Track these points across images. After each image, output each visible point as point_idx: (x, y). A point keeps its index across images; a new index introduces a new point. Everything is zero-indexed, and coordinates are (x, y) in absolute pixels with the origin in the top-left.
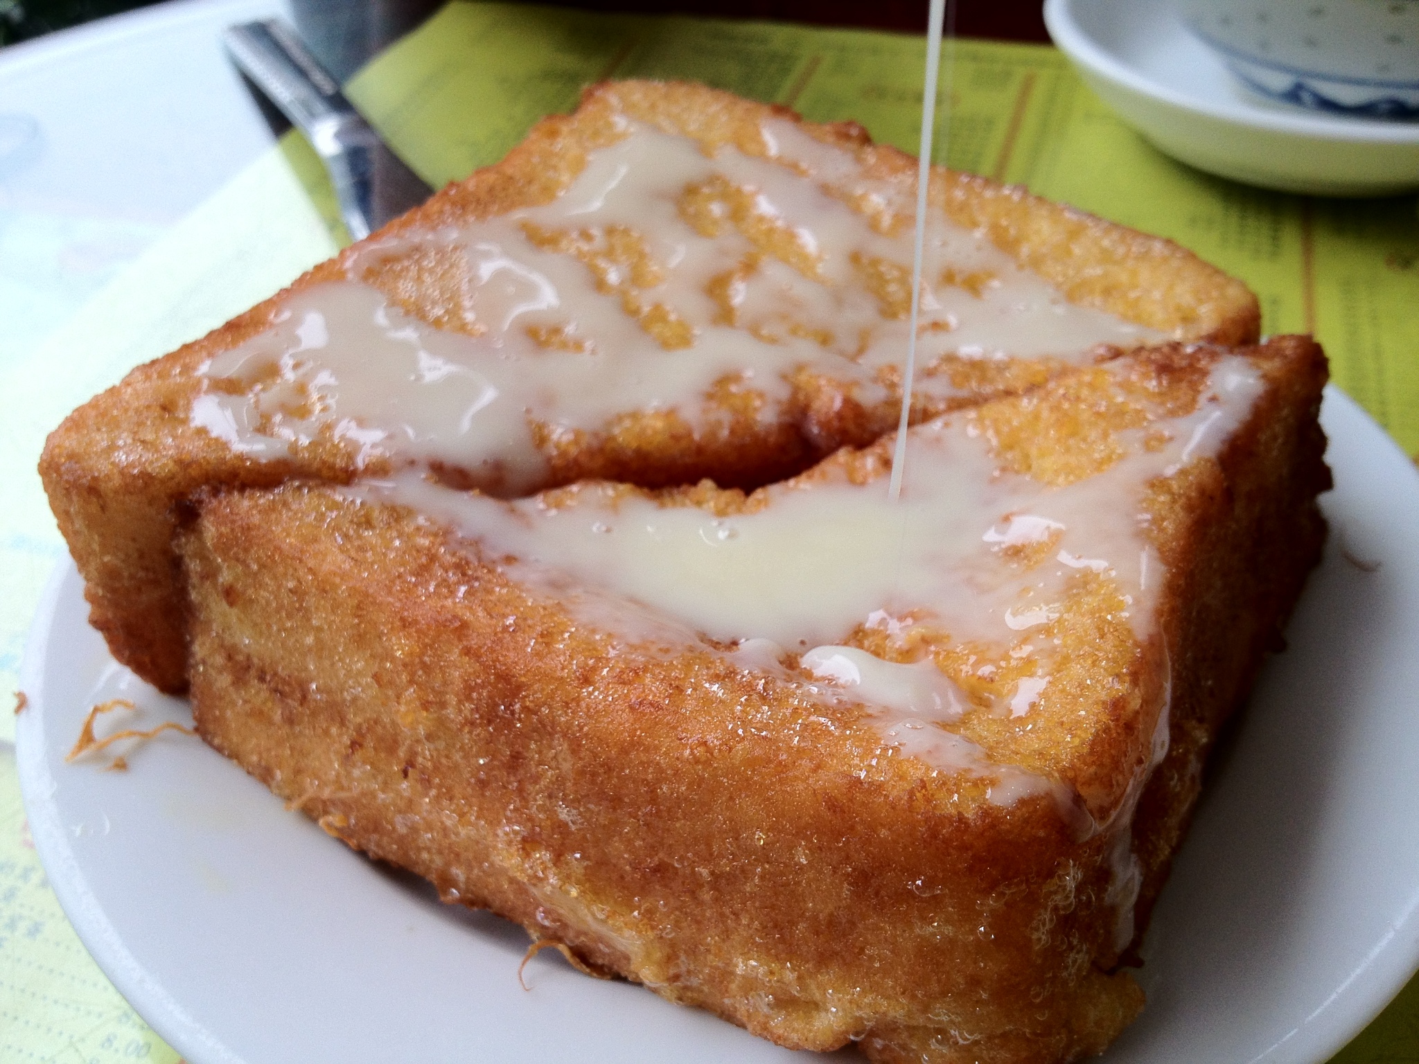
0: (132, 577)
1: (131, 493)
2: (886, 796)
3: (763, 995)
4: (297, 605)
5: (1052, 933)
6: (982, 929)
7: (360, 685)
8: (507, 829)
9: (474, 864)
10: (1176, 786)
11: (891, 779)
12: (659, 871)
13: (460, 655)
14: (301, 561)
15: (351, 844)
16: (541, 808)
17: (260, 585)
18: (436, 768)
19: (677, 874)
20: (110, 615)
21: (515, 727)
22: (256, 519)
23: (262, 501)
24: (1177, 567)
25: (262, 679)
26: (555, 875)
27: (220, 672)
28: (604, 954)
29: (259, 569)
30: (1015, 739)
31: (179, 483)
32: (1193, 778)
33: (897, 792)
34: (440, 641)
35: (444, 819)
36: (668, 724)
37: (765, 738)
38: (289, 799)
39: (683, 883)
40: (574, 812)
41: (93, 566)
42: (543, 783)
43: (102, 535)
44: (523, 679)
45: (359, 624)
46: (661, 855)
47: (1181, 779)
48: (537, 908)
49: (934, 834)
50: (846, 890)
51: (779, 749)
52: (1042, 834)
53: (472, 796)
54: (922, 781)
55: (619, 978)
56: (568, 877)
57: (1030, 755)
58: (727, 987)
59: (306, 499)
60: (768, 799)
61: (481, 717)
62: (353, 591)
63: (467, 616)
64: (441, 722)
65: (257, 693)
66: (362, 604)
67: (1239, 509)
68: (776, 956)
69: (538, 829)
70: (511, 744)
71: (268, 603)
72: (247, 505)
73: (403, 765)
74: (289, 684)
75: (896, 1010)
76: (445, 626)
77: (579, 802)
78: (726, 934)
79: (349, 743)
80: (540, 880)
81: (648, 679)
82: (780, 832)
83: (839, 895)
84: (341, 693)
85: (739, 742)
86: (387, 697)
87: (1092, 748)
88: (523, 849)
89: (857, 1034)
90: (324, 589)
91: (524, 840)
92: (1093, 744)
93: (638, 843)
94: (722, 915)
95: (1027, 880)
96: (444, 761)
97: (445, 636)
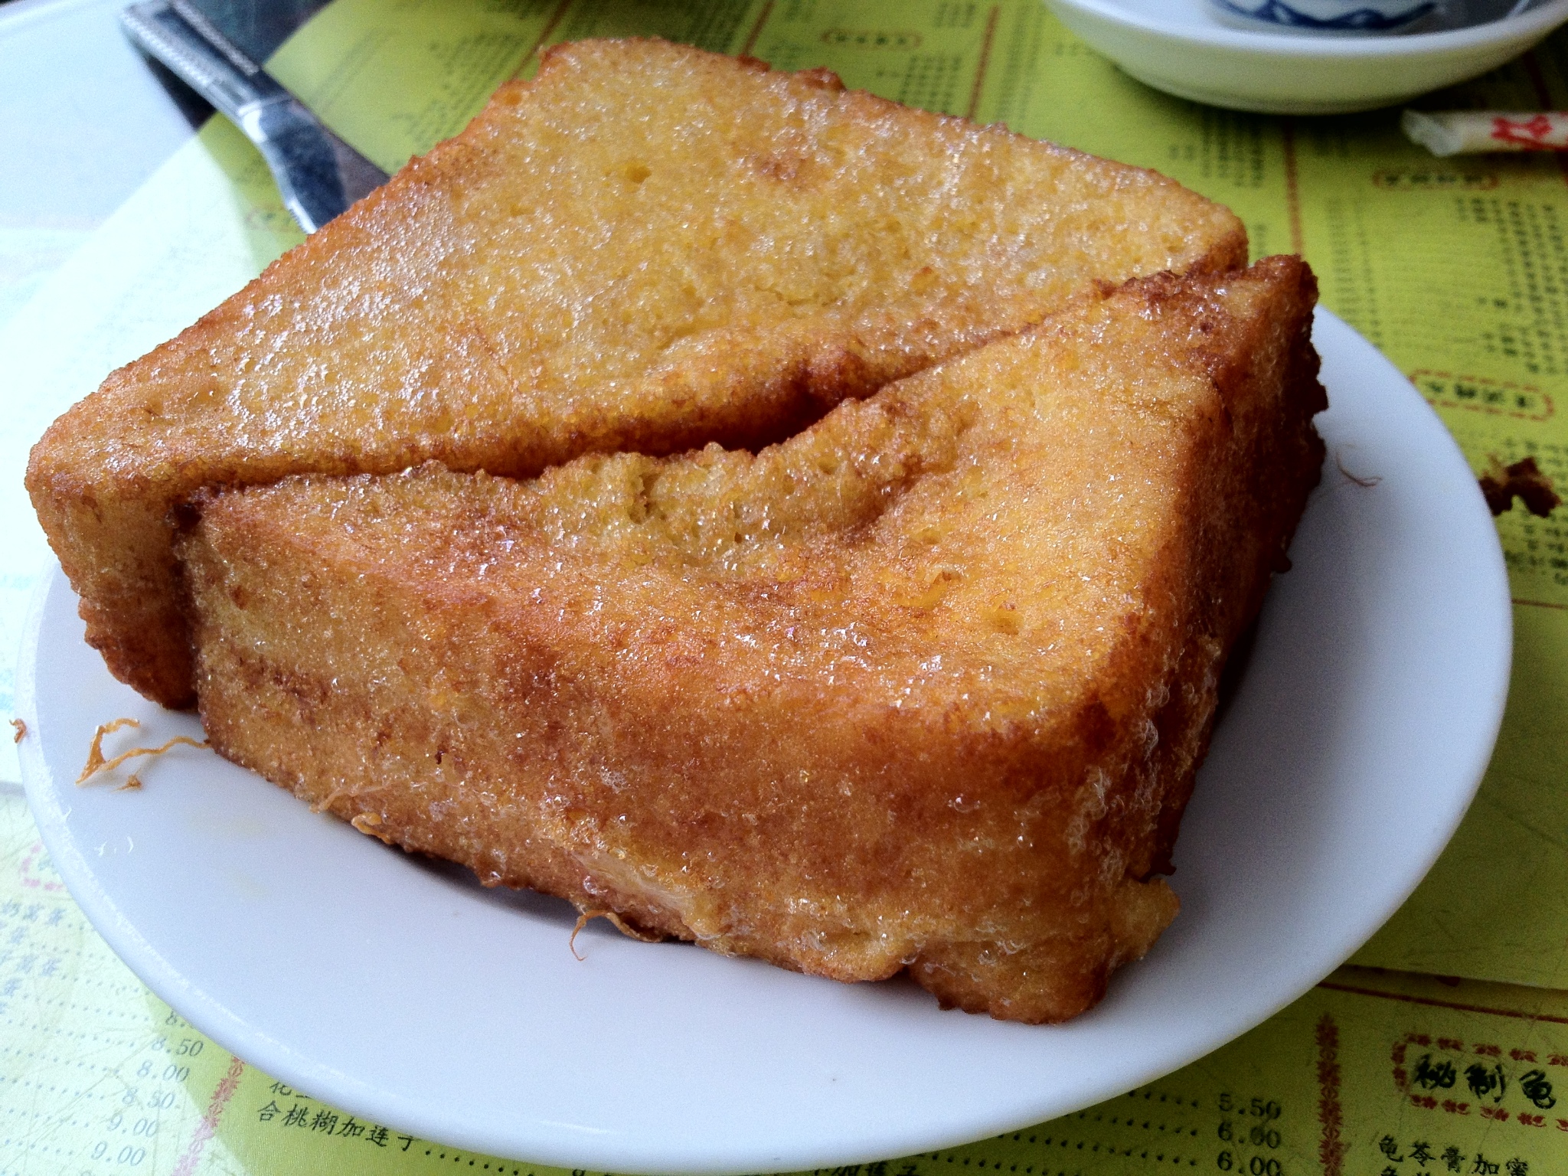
0: (131, 588)
1: (128, 500)
2: (923, 722)
3: (815, 933)
4: (312, 599)
5: (1088, 838)
6: (1021, 838)
7: (384, 674)
8: (548, 800)
9: (515, 841)
10: (1194, 699)
11: (926, 705)
12: (706, 822)
13: (490, 632)
14: (314, 554)
15: (384, 839)
16: (583, 776)
17: (271, 583)
18: (471, 750)
19: (724, 823)
20: (109, 631)
21: (552, 696)
22: (261, 516)
23: (264, 497)
24: (1182, 487)
25: (278, 681)
26: (601, 840)
27: (231, 680)
28: (653, 916)
29: (270, 566)
30: (1038, 659)
31: (175, 486)
32: (1209, 691)
33: (933, 716)
34: (468, 620)
35: (482, 800)
36: (706, 676)
37: (802, 680)
38: (314, 801)
39: (731, 831)
40: (617, 774)
41: (89, 581)
42: (585, 749)
43: (99, 546)
44: (556, 649)
45: (380, 612)
46: (707, 807)
47: (1198, 691)
48: (583, 877)
49: (971, 752)
50: (890, 816)
51: (816, 689)
52: (1070, 743)
53: (510, 773)
54: (955, 704)
55: (671, 939)
56: (615, 840)
57: (1054, 672)
58: (779, 930)
59: (309, 492)
60: (810, 737)
61: (516, 691)
62: (371, 579)
63: (492, 592)
64: (475, 702)
65: (273, 695)
66: (382, 591)
67: (1237, 431)
68: (826, 891)
69: (581, 797)
70: (548, 716)
71: (281, 600)
72: (248, 503)
73: (435, 752)
74: (308, 683)
75: (946, 927)
76: (471, 605)
77: (622, 764)
78: (776, 876)
79: (375, 734)
80: (587, 846)
81: (681, 637)
82: (823, 768)
83: (883, 822)
84: (365, 686)
85: (777, 686)
86: (415, 684)
87: (1112, 660)
88: (568, 818)
89: (908, 958)
90: (341, 578)
91: (567, 810)
92: (1113, 656)
93: (684, 797)
94: (771, 857)
95: (1061, 789)
96: (479, 741)
97: (471, 616)
